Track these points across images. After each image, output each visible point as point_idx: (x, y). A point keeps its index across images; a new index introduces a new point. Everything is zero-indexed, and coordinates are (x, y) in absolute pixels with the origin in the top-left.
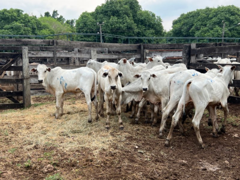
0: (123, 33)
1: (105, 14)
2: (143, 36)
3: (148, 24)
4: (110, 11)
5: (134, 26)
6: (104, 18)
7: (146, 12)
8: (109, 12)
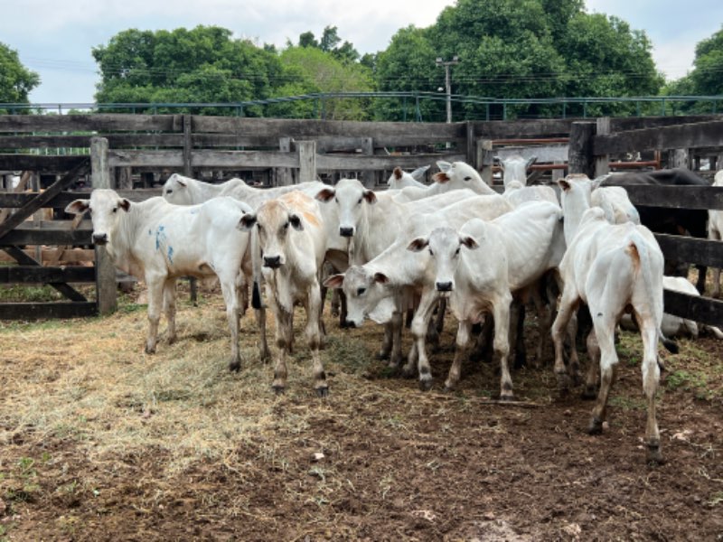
0: (518, 87)
1: (466, 32)
2: (584, 95)
3: (602, 55)
4: (482, 21)
5: (558, 64)
6: (461, 45)
7: (599, 19)
8: (476, 24)
